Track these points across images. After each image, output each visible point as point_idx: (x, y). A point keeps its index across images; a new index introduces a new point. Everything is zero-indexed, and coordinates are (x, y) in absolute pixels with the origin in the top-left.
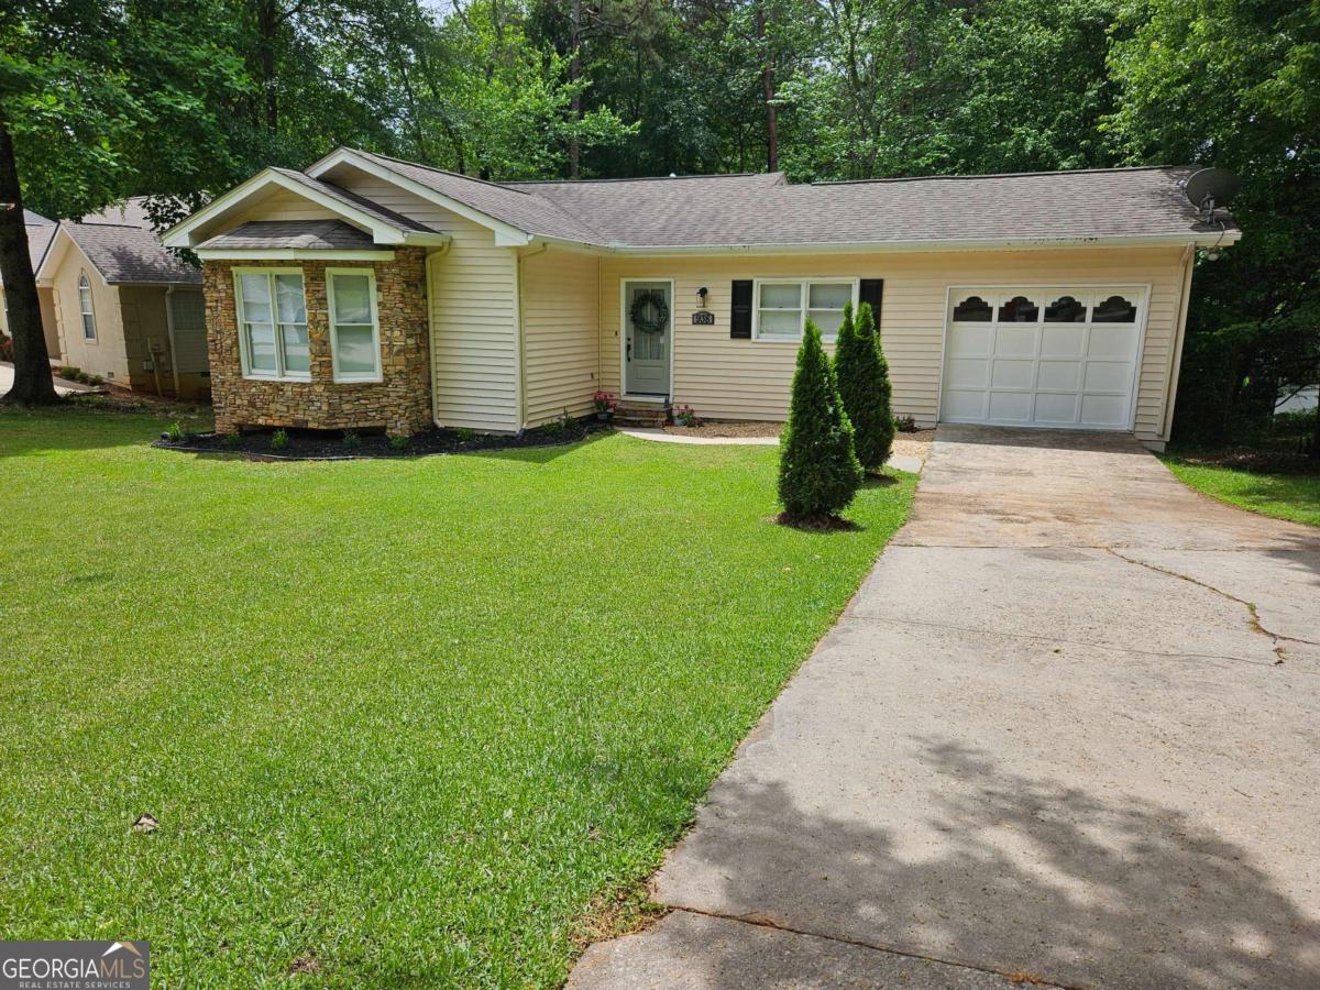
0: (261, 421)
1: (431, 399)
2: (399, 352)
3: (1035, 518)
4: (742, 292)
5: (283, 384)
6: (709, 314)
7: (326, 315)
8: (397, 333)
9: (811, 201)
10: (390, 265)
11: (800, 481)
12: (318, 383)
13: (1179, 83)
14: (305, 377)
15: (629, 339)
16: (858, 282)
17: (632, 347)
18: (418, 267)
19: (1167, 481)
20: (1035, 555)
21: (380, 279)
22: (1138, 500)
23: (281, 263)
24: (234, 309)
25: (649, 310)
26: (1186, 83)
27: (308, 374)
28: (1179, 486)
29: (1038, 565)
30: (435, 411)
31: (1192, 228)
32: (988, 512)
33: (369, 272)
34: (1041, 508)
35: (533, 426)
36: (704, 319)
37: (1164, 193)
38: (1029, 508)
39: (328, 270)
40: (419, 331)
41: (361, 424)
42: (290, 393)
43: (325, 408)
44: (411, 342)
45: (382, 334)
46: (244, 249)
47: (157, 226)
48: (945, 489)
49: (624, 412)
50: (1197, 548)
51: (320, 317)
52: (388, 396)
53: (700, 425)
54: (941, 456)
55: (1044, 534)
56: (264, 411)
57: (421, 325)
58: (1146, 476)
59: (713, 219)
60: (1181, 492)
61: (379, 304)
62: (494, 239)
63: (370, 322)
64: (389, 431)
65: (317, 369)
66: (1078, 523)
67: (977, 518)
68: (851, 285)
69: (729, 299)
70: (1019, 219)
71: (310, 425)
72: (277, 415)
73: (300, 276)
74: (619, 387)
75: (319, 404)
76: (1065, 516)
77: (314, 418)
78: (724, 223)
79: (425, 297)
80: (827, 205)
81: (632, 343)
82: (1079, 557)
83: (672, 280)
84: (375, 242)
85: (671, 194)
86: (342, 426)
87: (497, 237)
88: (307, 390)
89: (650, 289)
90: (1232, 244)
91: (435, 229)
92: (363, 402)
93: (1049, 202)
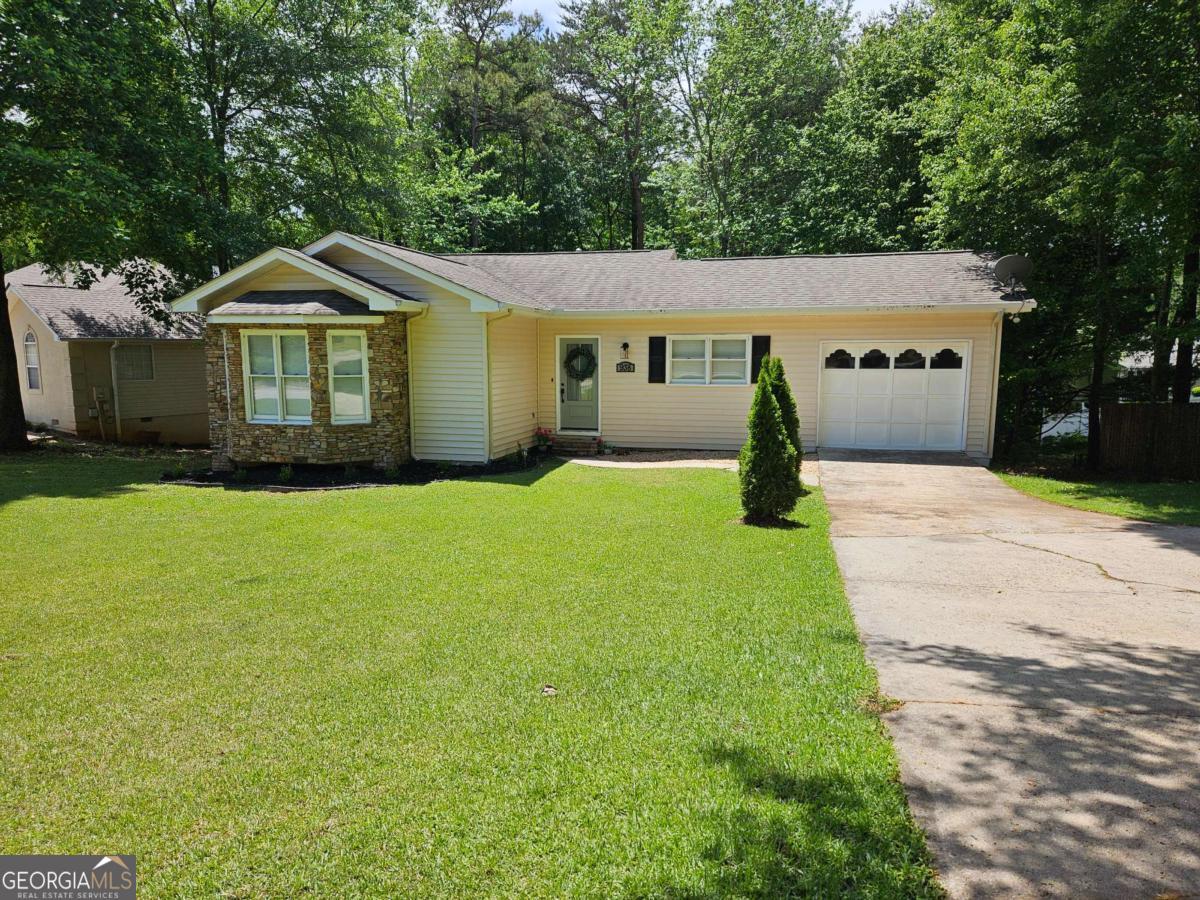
0: (263, 459)
1: (409, 437)
2: (386, 399)
3: (922, 516)
4: (657, 346)
5: (286, 427)
6: (630, 364)
7: (326, 369)
8: (385, 383)
9: (705, 273)
10: (381, 327)
11: (761, 492)
12: (318, 425)
13: (979, 190)
14: (307, 420)
15: (562, 385)
16: (751, 338)
17: (566, 391)
18: (400, 328)
19: (1001, 487)
20: (937, 540)
21: (370, 339)
22: (988, 501)
23: (287, 326)
24: (241, 365)
25: (580, 361)
26: (984, 190)
27: (310, 418)
28: (1011, 490)
29: (942, 546)
30: (413, 448)
31: (1002, 298)
32: (886, 512)
33: (362, 333)
34: (922, 509)
35: (497, 456)
36: (626, 367)
37: (977, 269)
38: (914, 509)
39: (330, 333)
40: (401, 381)
41: (353, 459)
42: (292, 435)
43: (324, 446)
44: (396, 389)
45: (371, 384)
46: (257, 314)
47: (131, 291)
48: (846, 497)
49: (561, 445)
50: (1043, 532)
51: (321, 371)
52: (376, 435)
53: (628, 454)
54: (829, 473)
55: (934, 526)
56: (267, 450)
57: (402, 376)
58: (987, 484)
59: (627, 287)
60: (1014, 494)
61: (370, 359)
62: (470, 306)
63: (361, 374)
64: (376, 464)
65: (318, 414)
66: (954, 519)
67: (880, 517)
68: (745, 341)
69: (647, 350)
70: (871, 291)
71: (310, 461)
72: (280, 453)
73: (304, 337)
74: (555, 422)
75: (317, 443)
76: (942, 513)
77: (313, 454)
78: (638, 291)
79: (406, 353)
80: (718, 277)
81: (565, 388)
82: (968, 540)
83: (599, 337)
84: (371, 309)
85: (586, 266)
86: (338, 461)
87: (472, 304)
88: (307, 431)
89: (580, 343)
90: (1030, 310)
91: (415, 297)
92: (355, 440)
93: (891, 277)
